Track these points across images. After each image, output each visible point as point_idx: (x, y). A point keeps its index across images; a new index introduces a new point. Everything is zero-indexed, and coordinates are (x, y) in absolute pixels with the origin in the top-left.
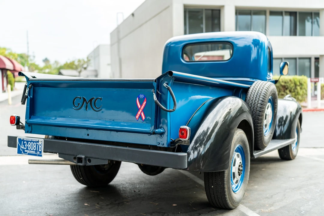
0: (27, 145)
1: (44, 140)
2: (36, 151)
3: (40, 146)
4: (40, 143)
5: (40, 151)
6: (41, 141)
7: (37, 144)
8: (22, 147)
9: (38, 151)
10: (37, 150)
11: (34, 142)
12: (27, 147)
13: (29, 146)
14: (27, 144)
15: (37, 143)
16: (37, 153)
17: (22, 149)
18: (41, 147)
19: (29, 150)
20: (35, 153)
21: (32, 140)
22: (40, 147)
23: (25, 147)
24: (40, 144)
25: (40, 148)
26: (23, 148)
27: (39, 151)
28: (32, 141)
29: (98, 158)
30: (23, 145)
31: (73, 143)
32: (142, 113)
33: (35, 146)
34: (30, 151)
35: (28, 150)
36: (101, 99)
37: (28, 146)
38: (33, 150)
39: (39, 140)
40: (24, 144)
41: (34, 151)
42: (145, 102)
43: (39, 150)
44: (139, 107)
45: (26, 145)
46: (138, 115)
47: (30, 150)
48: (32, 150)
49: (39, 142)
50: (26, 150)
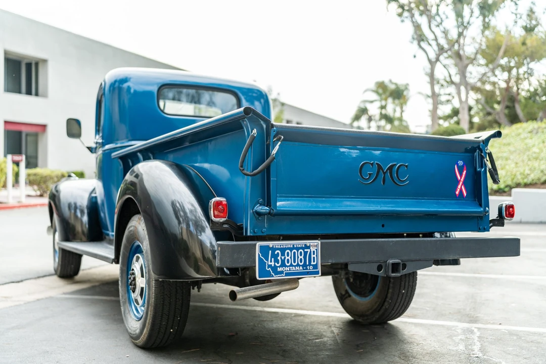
0: (283, 258)
1: (321, 243)
2: (305, 265)
3: (314, 254)
4: (313, 249)
5: (315, 263)
6: (316, 244)
7: (306, 253)
8: (271, 262)
9: (310, 264)
10: (307, 264)
11: (298, 249)
12: (283, 261)
13: (287, 258)
14: (283, 254)
15: (305, 250)
16: (307, 269)
17: (270, 266)
18: (315, 256)
19: (288, 266)
20: (304, 269)
21: (293, 245)
22: (312, 256)
23: (276, 261)
24: (314, 252)
25: (314, 258)
26: (273, 264)
27: (312, 265)
28: (295, 246)
29: (420, 260)
30: (273, 259)
31: (378, 241)
32: (463, 187)
33: (302, 257)
34: (291, 268)
35: (286, 266)
36: (407, 166)
37: (285, 258)
38: (298, 265)
39: (311, 244)
40: (275, 256)
41: (300, 266)
42: (465, 171)
43: (312, 263)
44: (459, 178)
45: (279, 258)
46: (458, 190)
47: (291, 265)
48: (295, 266)
49: (311, 248)
50: (280, 267)
